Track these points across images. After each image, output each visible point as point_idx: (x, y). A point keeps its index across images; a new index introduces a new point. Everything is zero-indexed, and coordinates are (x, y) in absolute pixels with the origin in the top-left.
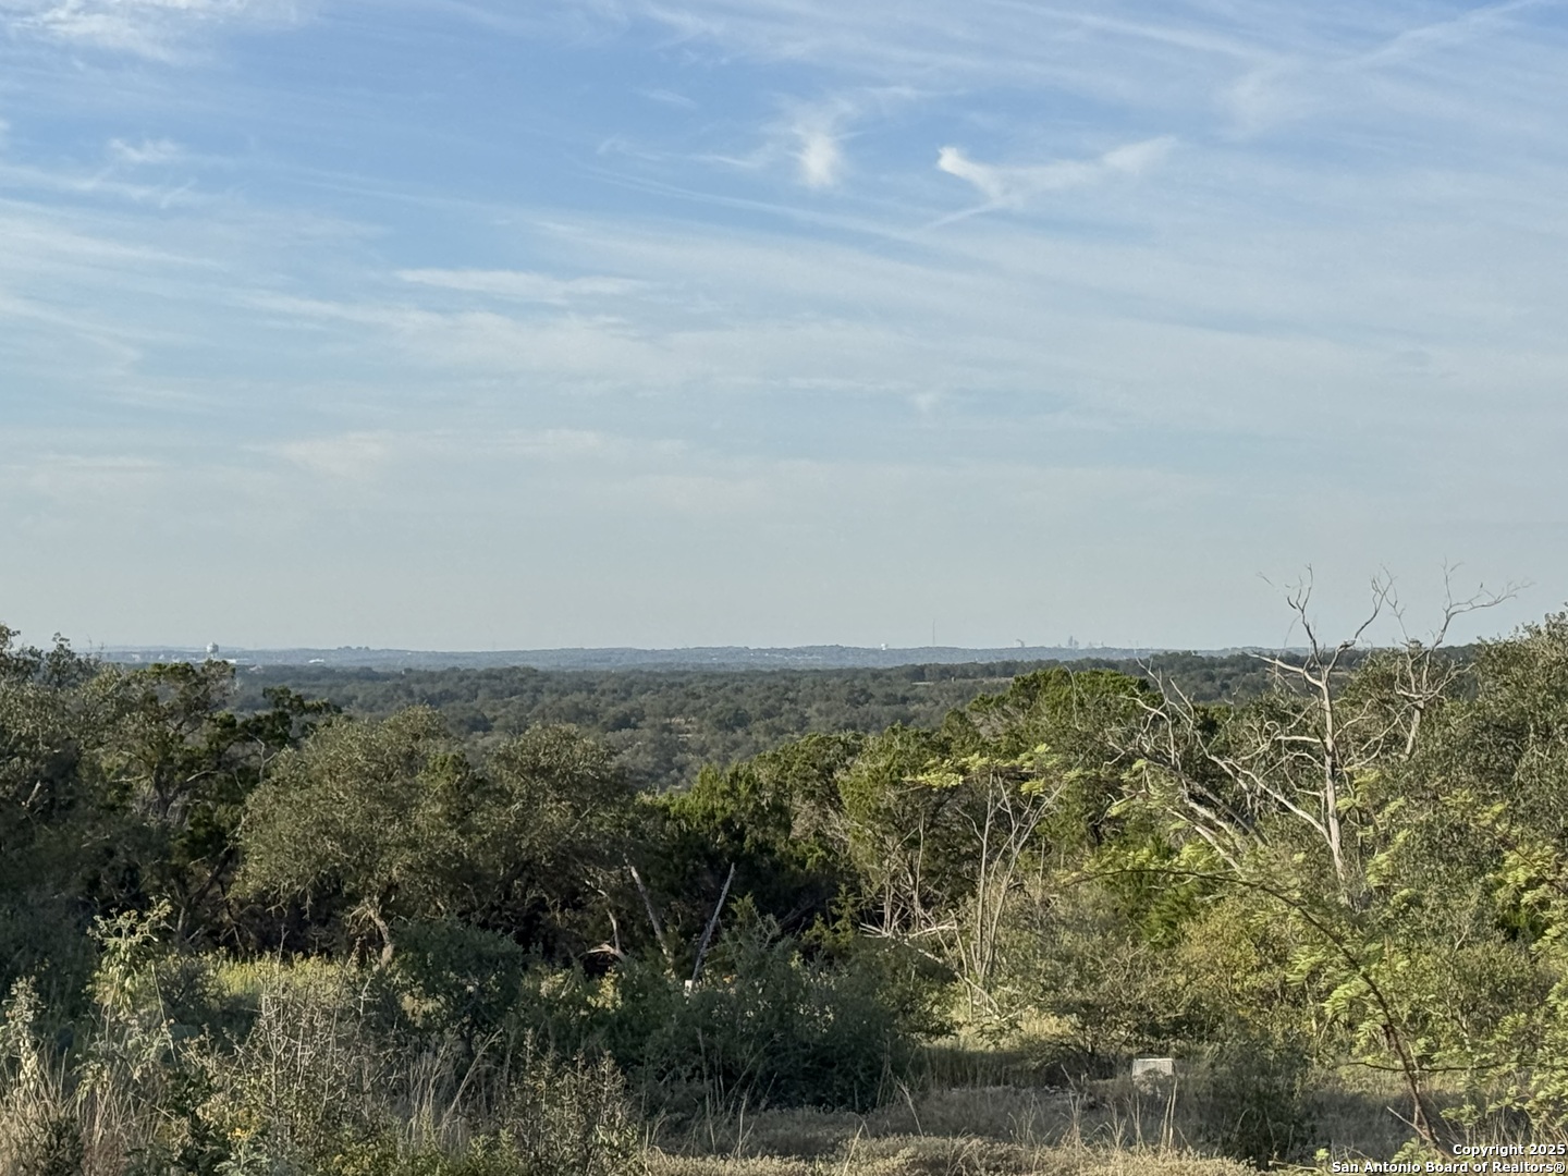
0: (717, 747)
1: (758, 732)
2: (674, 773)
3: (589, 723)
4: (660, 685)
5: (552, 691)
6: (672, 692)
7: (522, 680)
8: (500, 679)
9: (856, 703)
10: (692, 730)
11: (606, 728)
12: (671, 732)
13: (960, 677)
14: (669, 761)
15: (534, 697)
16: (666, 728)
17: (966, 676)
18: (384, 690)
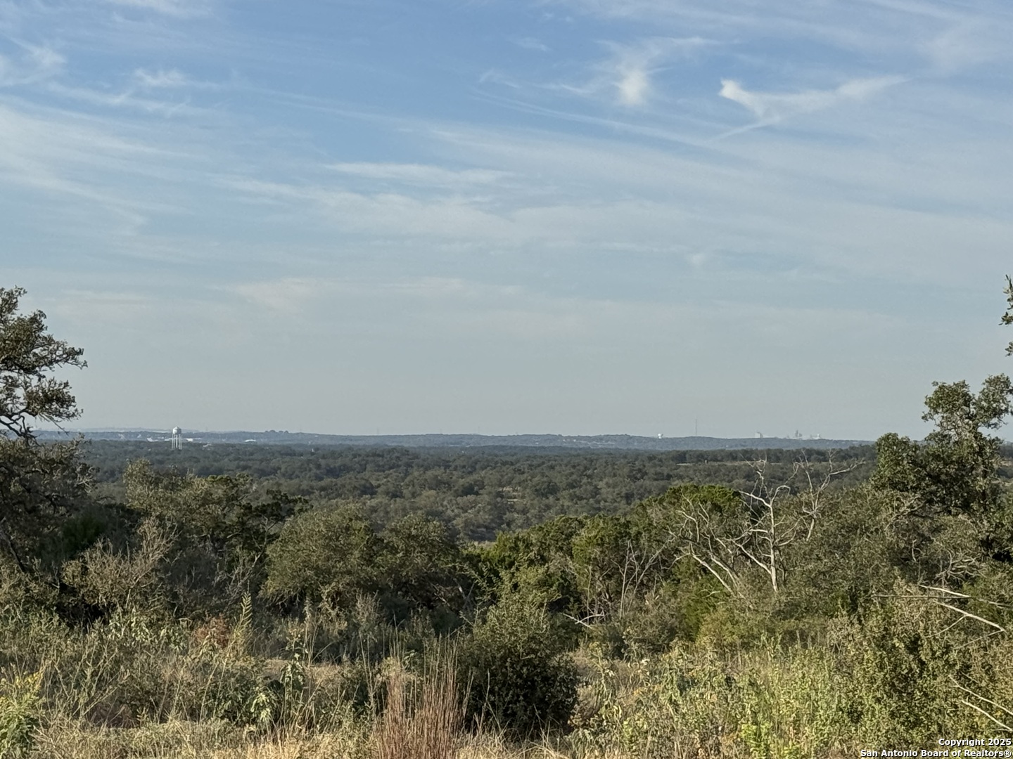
0: (535, 509)
1: (565, 498)
2: (504, 526)
3: (445, 490)
4: (496, 463)
5: (419, 466)
6: (504, 468)
7: (398, 458)
8: (383, 456)
9: (635, 479)
10: (518, 497)
11: (457, 495)
12: (502, 497)
13: (711, 460)
14: (500, 518)
15: (407, 470)
16: (500, 495)
17: (716, 460)
18: (300, 464)
